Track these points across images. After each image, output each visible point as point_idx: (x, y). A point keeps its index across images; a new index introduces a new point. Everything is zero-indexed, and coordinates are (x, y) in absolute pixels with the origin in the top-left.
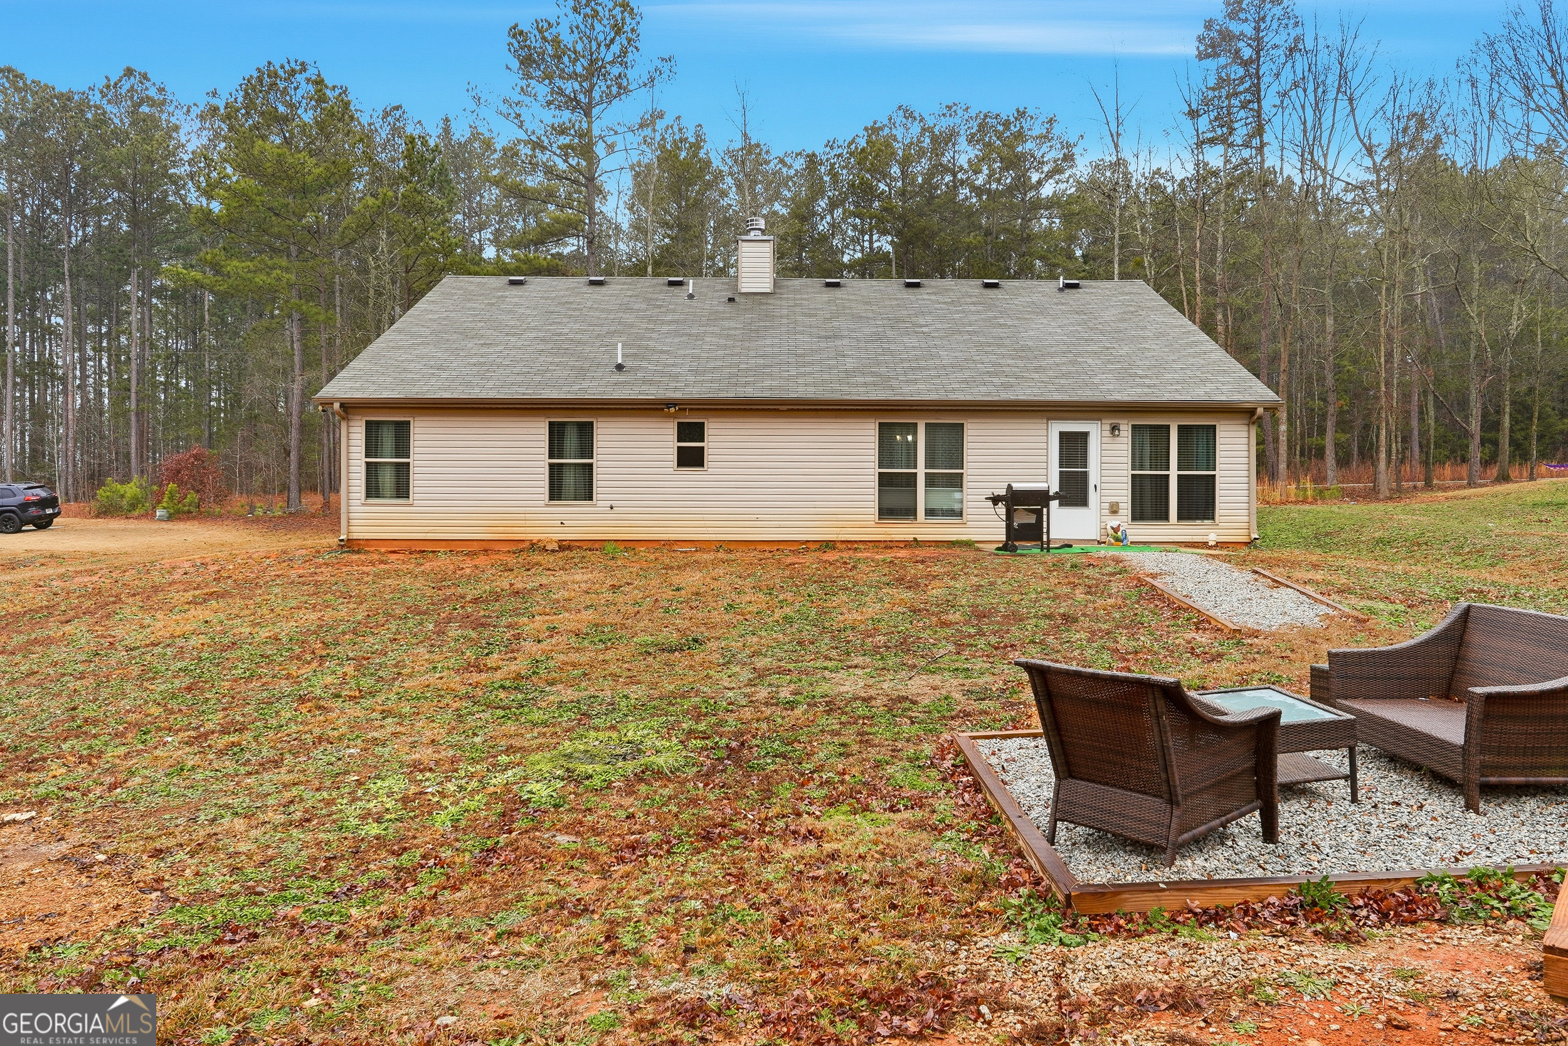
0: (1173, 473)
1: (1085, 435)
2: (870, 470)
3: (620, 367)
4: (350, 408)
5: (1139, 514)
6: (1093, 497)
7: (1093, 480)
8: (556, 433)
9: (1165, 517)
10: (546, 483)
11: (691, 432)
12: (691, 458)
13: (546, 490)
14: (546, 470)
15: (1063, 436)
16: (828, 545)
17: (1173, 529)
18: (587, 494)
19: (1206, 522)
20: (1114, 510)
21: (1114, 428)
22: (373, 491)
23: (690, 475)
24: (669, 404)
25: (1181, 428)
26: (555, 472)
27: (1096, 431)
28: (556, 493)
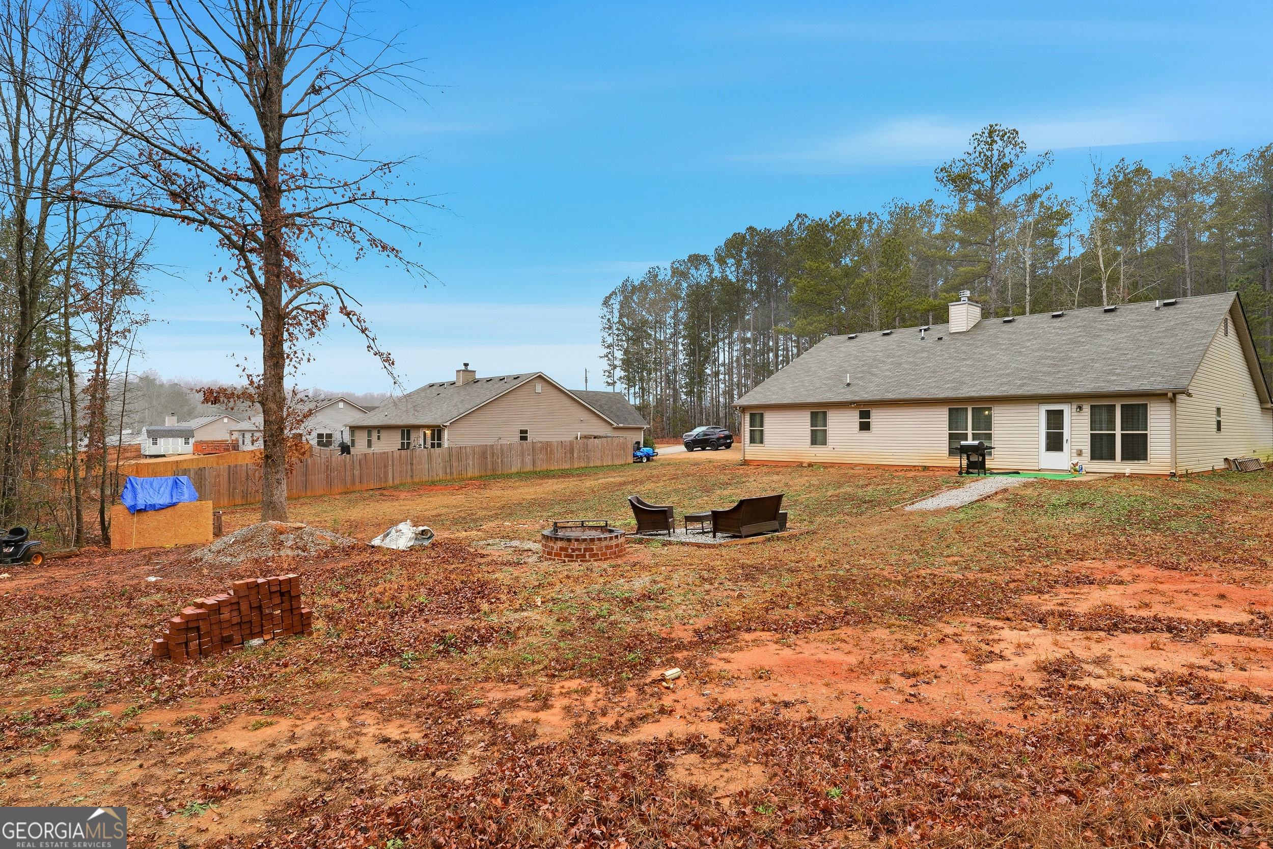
0: (1118, 432)
1: (1062, 411)
2: (945, 432)
3: (848, 385)
4: (744, 409)
5: (1094, 456)
6: (1066, 446)
7: (1066, 437)
8: (814, 416)
9: (1112, 457)
10: (809, 438)
11: (865, 415)
12: (865, 427)
13: (809, 441)
14: (809, 432)
15: (1049, 412)
16: (925, 469)
17: (1118, 466)
18: (824, 443)
19: (1141, 462)
20: (1080, 453)
21: (1080, 408)
22: (752, 441)
23: (865, 434)
24: (853, 403)
25: (1122, 406)
26: (813, 433)
27: (1067, 410)
28: (814, 442)
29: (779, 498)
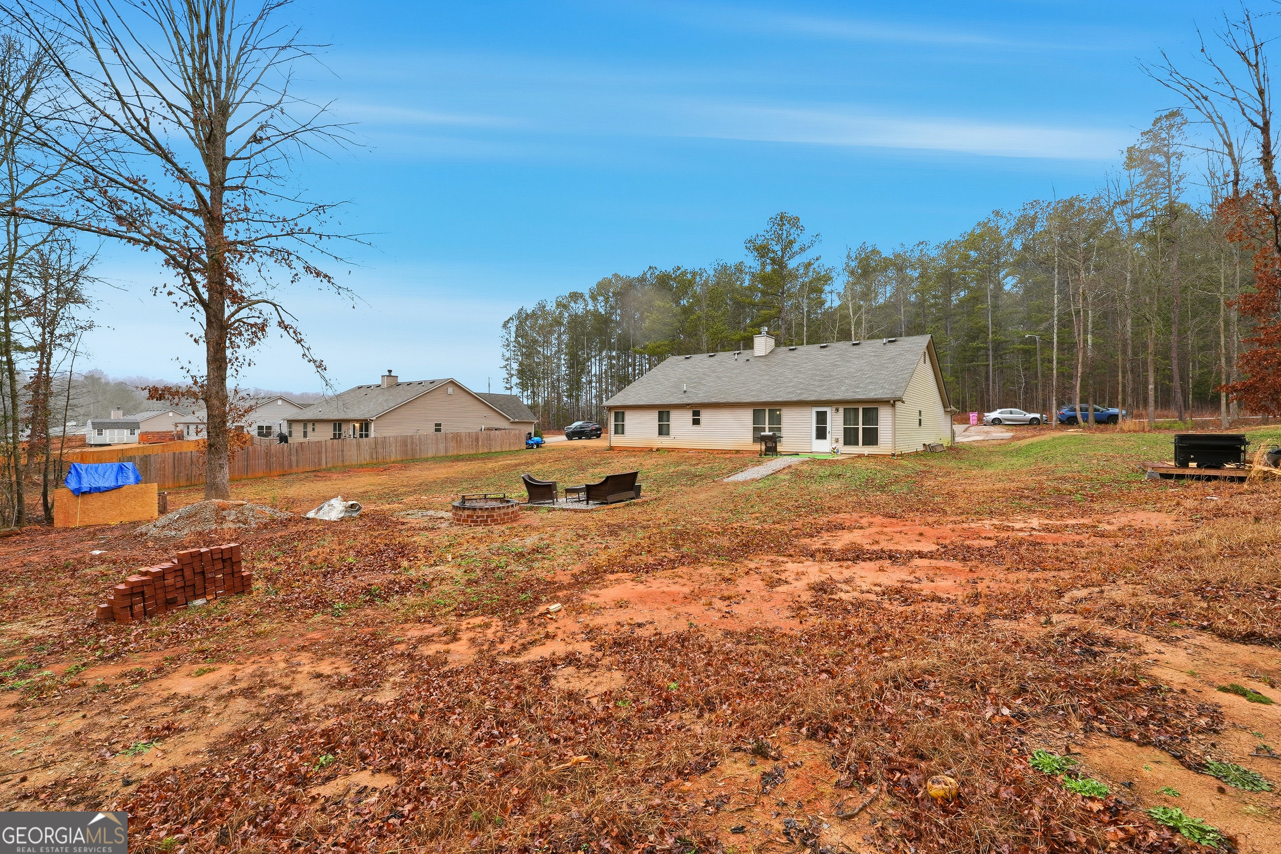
0: (861, 426)
1: (826, 412)
2: (750, 427)
3: (685, 392)
4: (610, 408)
5: (846, 443)
6: (828, 436)
7: (828, 429)
8: (660, 414)
9: (857, 444)
10: (657, 430)
11: (696, 413)
12: (696, 422)
13: (657, 432)
14: (657, 426)
15: (818, 413)
16: (737, 452)
17: (860, 449)
18: (668, 434)
19: (875, 446)
20: (837, 441)
21: (837, 410)
22: (616, 432)
23: (696, 427)
24: (688, 405)
25: (863, 409)
26: (660, 426)
27: (828, 410)
28: (660, 433)
29: (635, 474)
